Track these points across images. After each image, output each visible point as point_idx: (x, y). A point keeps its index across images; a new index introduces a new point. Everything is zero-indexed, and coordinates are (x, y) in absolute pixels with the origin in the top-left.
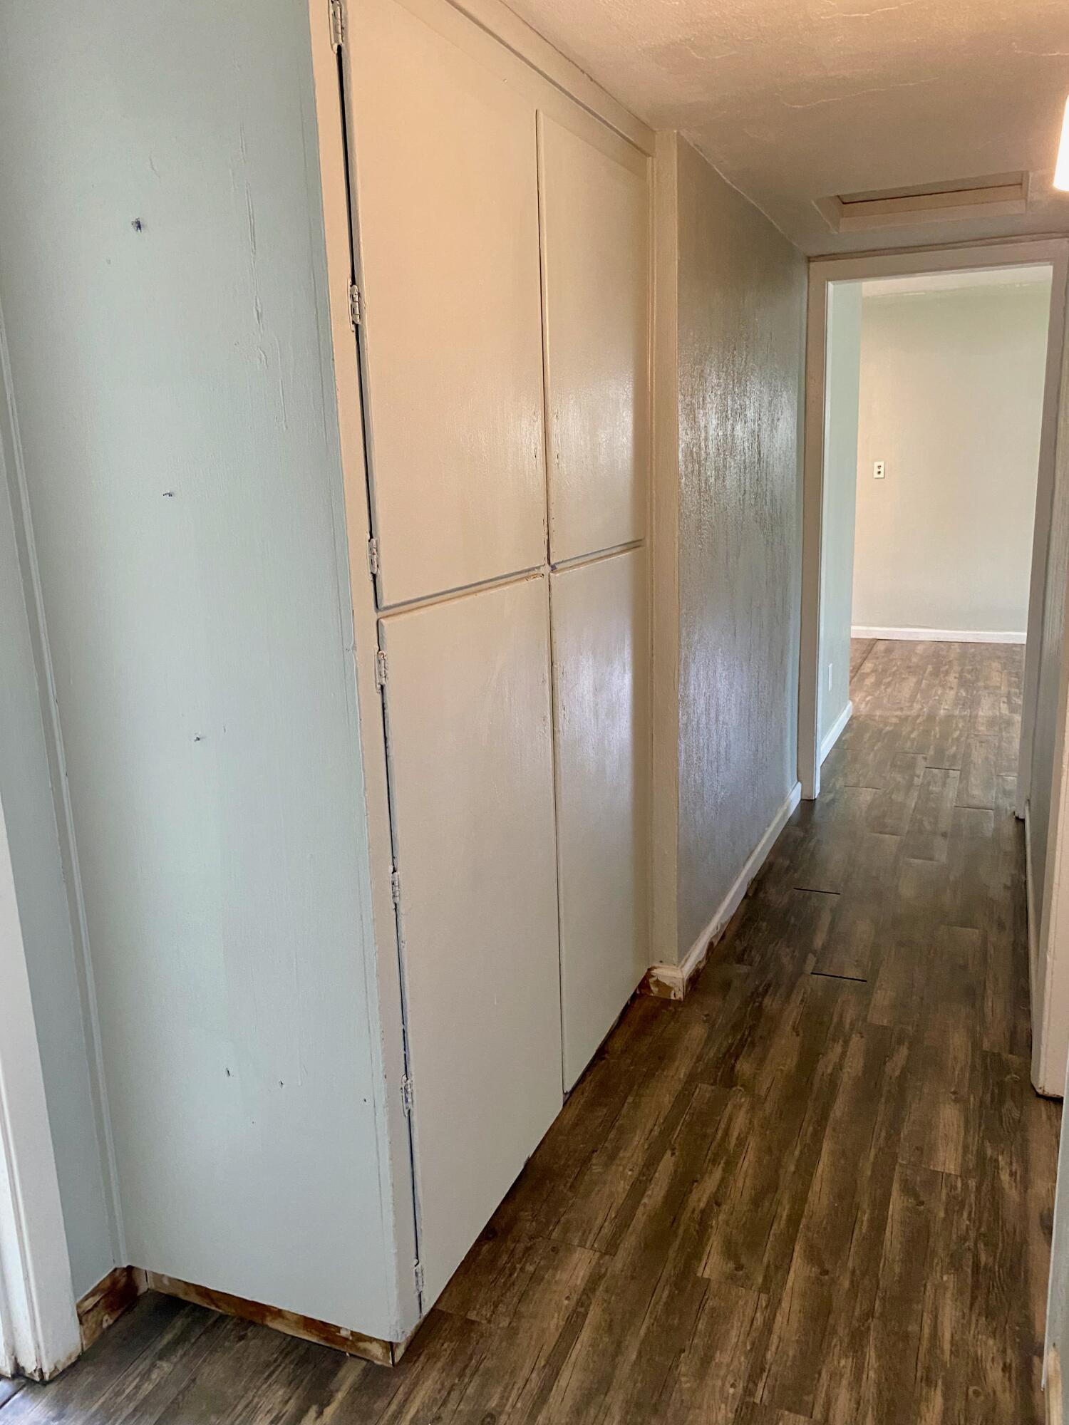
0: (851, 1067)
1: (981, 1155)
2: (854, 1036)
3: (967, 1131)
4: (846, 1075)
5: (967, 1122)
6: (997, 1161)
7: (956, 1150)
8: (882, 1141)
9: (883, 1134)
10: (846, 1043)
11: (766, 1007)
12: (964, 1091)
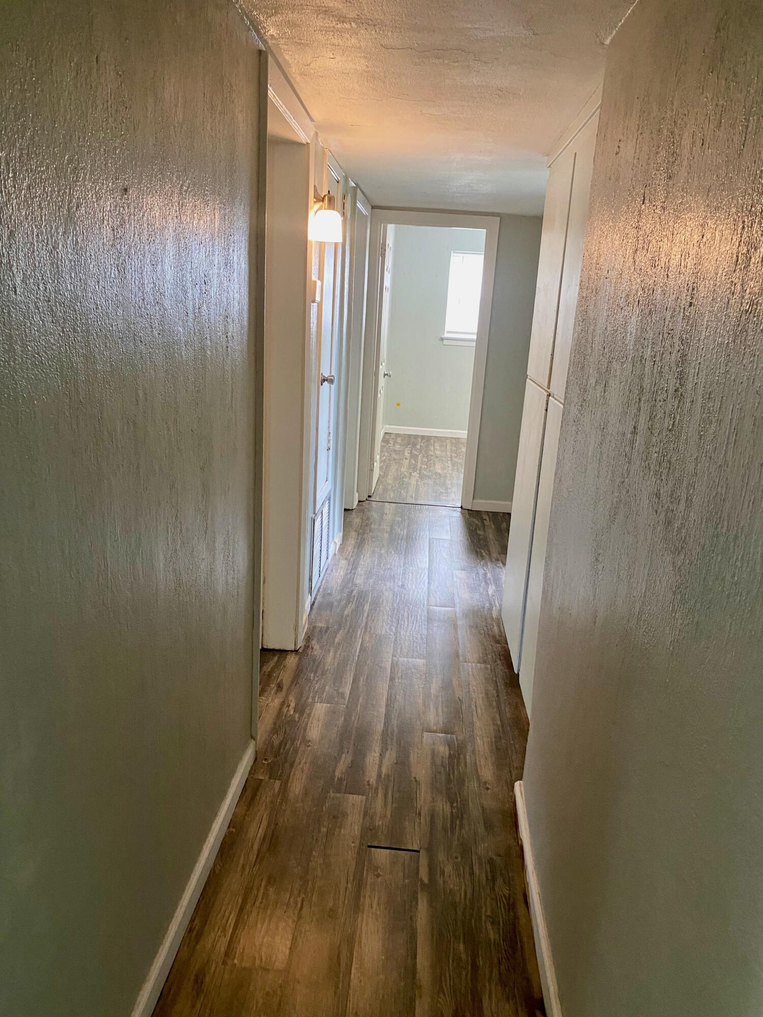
0: (374, 757)
1: (302, 713)
2: (374, 782)
3: (307, 725)
4: (377, 751)
5: (305, 729)
6: (294, 711)
7: (314, 715)
8: (354, 714)
9: (353, 718)
10: (379, 776)
11: (446, 802)
12: (303, 748)
